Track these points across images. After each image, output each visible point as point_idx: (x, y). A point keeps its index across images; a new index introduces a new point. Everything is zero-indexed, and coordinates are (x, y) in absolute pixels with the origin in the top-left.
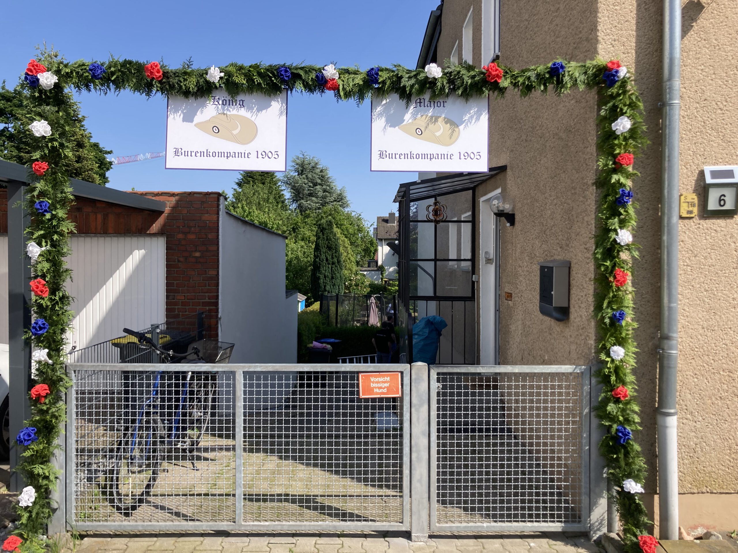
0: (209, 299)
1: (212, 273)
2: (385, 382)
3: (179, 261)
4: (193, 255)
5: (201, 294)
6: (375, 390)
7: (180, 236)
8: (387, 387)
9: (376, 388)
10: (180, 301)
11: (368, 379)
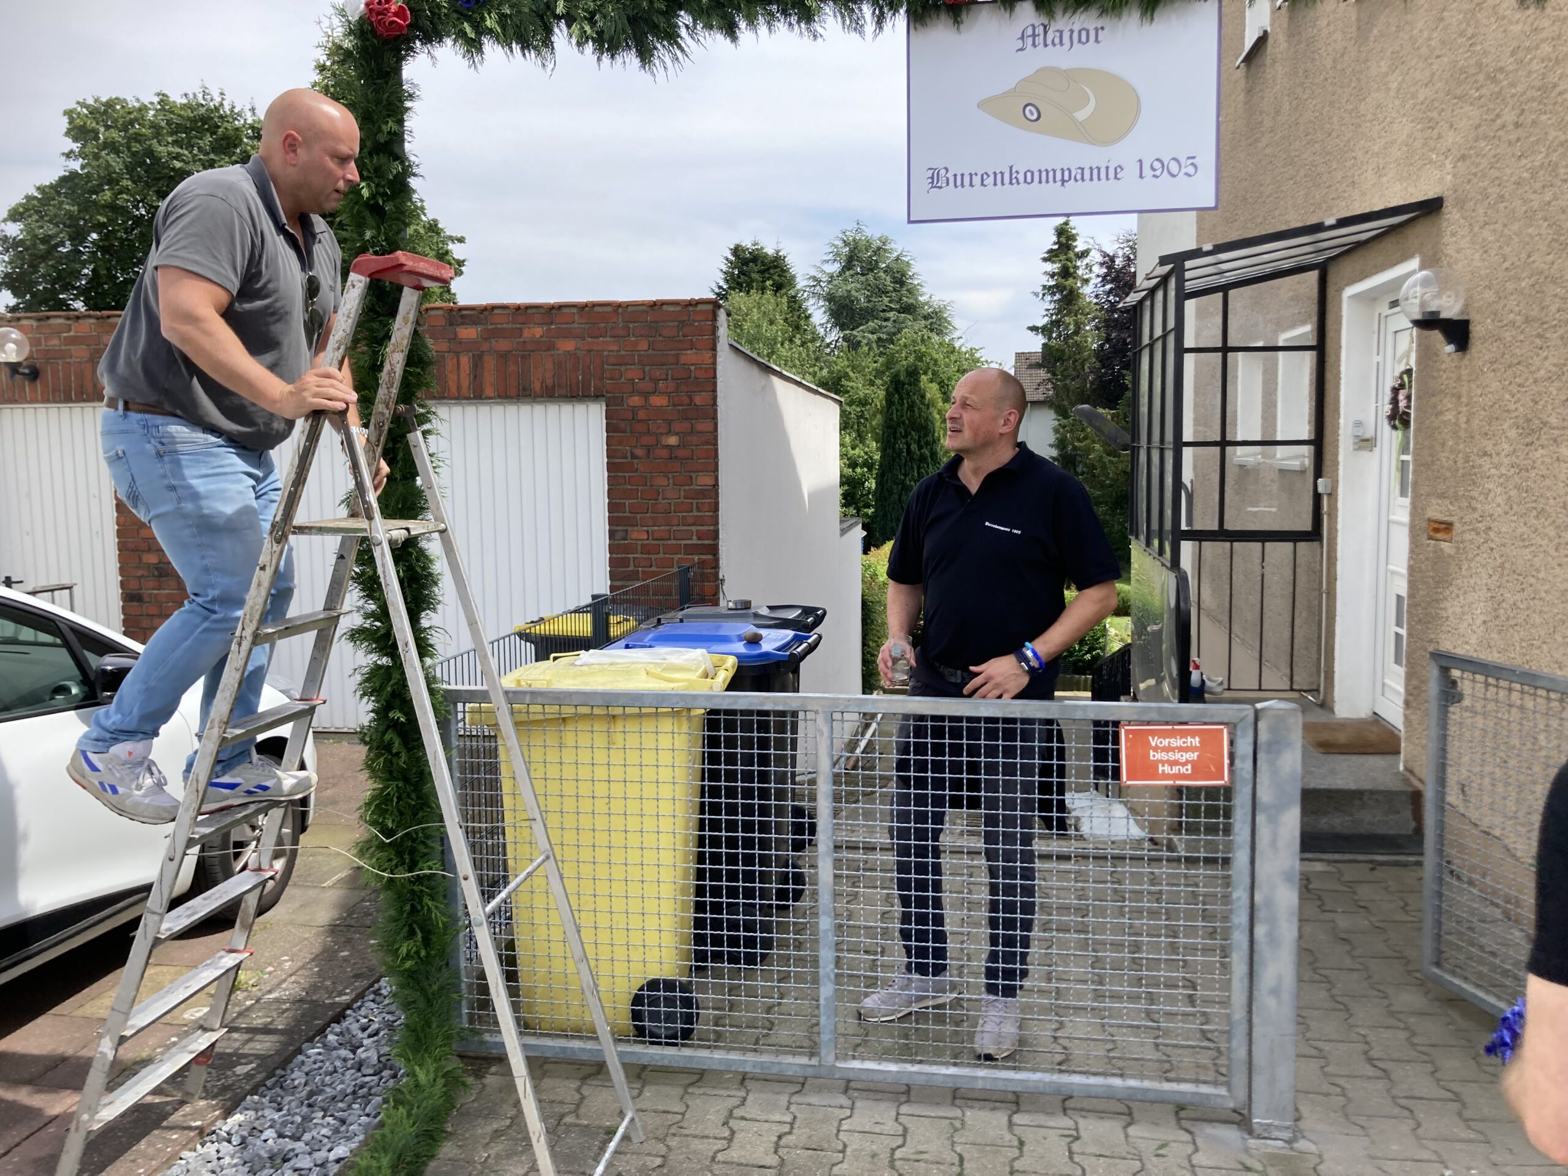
0: (699, 539)
1: (705, 480)
2: (1186, 750)
3: (633, 456)
4: (664, 442)
5: (680, 528)
6: (1161, 768)
7: (636, 401)
8: (1193, 762)
9: (1163, 763)
10: (640, 543)
11: (1140, 739)
